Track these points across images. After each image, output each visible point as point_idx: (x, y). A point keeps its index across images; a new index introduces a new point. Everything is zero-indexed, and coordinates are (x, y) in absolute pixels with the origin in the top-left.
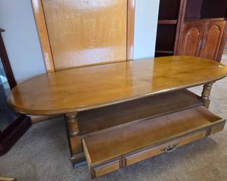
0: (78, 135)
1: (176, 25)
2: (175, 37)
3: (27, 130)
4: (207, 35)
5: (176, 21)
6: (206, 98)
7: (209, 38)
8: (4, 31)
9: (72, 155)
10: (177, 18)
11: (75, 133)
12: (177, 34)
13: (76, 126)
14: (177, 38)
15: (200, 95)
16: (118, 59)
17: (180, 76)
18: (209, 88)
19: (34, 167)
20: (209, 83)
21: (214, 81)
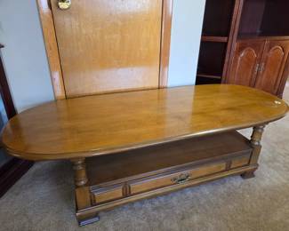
0: (86, 185)
1: (226, 44)
2: (224, 59)
3: (17, 180)
4: (267, 57)
5: (226, 38)
6: (256, 143)
7: (269, 61)
8: (3, 47)
9: (77, 209)
10: (227, 35)
11: (83, 182)
12: (227, 55)
13: (83, 174)
14: (227, 60)
15: (250, 139)
16: (148, 85)
17: (223, 113)
18: (260, 131)
19: (30, 221)
20: (260, 125)
21: (267, 123)
